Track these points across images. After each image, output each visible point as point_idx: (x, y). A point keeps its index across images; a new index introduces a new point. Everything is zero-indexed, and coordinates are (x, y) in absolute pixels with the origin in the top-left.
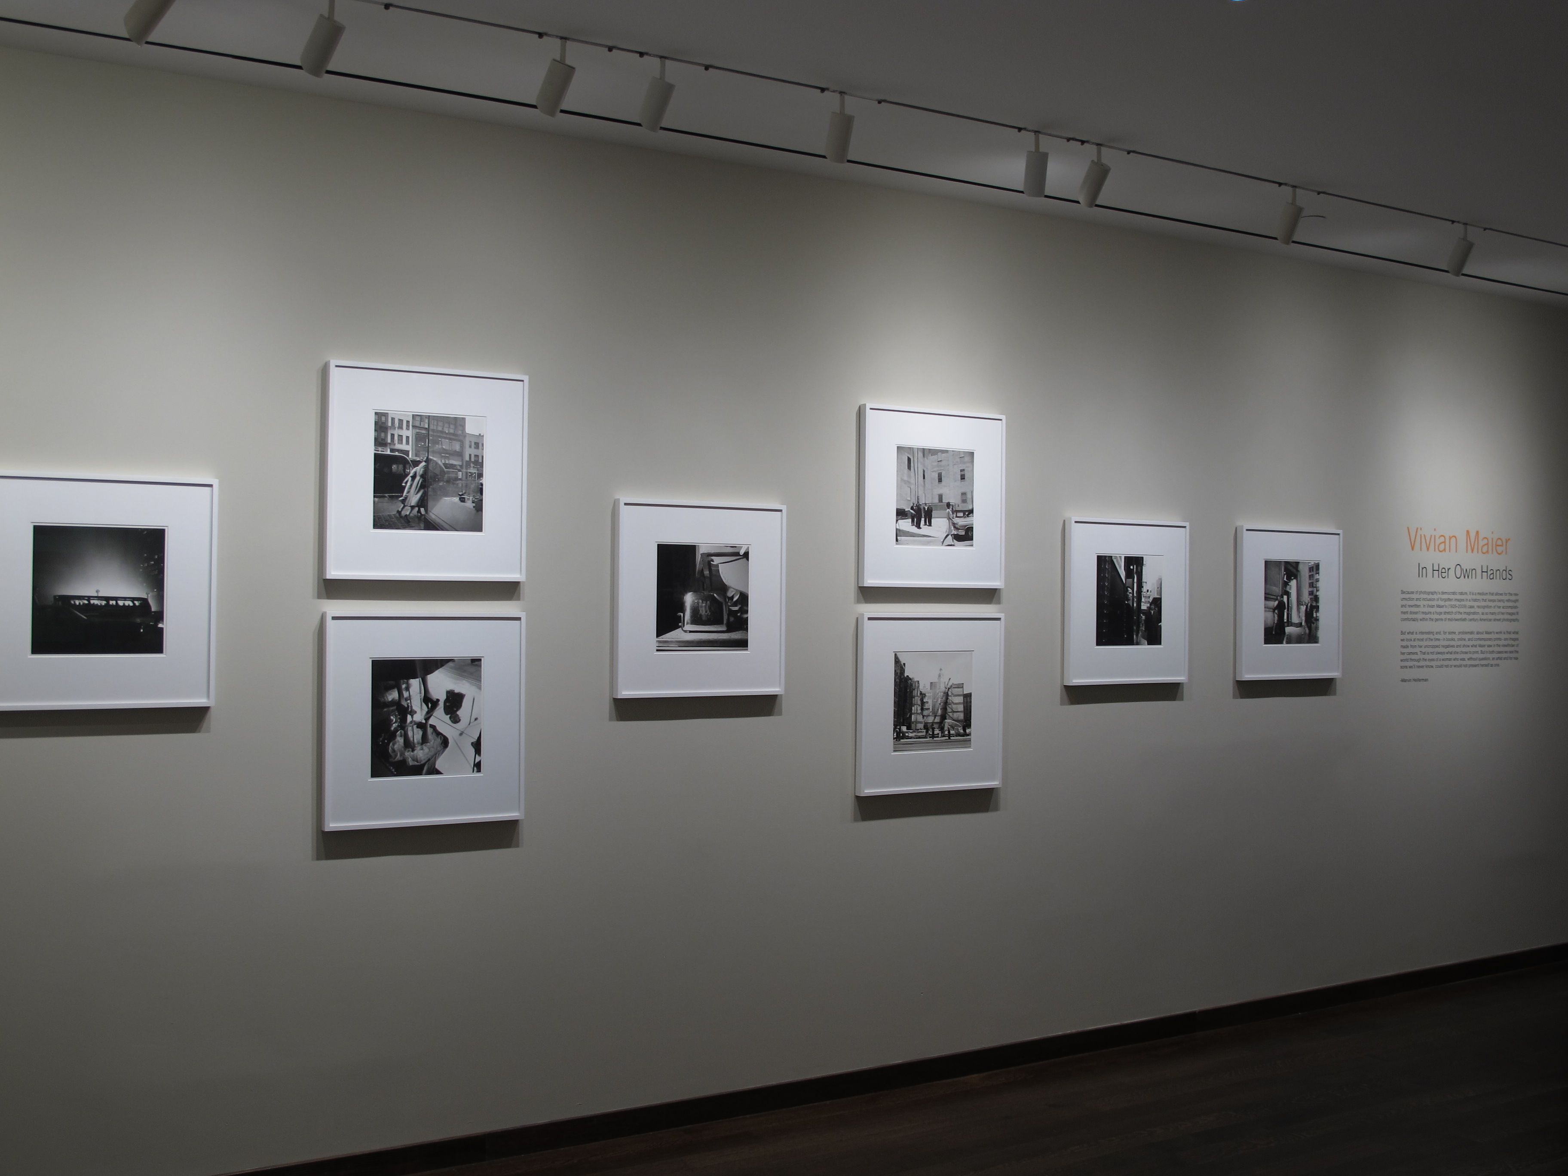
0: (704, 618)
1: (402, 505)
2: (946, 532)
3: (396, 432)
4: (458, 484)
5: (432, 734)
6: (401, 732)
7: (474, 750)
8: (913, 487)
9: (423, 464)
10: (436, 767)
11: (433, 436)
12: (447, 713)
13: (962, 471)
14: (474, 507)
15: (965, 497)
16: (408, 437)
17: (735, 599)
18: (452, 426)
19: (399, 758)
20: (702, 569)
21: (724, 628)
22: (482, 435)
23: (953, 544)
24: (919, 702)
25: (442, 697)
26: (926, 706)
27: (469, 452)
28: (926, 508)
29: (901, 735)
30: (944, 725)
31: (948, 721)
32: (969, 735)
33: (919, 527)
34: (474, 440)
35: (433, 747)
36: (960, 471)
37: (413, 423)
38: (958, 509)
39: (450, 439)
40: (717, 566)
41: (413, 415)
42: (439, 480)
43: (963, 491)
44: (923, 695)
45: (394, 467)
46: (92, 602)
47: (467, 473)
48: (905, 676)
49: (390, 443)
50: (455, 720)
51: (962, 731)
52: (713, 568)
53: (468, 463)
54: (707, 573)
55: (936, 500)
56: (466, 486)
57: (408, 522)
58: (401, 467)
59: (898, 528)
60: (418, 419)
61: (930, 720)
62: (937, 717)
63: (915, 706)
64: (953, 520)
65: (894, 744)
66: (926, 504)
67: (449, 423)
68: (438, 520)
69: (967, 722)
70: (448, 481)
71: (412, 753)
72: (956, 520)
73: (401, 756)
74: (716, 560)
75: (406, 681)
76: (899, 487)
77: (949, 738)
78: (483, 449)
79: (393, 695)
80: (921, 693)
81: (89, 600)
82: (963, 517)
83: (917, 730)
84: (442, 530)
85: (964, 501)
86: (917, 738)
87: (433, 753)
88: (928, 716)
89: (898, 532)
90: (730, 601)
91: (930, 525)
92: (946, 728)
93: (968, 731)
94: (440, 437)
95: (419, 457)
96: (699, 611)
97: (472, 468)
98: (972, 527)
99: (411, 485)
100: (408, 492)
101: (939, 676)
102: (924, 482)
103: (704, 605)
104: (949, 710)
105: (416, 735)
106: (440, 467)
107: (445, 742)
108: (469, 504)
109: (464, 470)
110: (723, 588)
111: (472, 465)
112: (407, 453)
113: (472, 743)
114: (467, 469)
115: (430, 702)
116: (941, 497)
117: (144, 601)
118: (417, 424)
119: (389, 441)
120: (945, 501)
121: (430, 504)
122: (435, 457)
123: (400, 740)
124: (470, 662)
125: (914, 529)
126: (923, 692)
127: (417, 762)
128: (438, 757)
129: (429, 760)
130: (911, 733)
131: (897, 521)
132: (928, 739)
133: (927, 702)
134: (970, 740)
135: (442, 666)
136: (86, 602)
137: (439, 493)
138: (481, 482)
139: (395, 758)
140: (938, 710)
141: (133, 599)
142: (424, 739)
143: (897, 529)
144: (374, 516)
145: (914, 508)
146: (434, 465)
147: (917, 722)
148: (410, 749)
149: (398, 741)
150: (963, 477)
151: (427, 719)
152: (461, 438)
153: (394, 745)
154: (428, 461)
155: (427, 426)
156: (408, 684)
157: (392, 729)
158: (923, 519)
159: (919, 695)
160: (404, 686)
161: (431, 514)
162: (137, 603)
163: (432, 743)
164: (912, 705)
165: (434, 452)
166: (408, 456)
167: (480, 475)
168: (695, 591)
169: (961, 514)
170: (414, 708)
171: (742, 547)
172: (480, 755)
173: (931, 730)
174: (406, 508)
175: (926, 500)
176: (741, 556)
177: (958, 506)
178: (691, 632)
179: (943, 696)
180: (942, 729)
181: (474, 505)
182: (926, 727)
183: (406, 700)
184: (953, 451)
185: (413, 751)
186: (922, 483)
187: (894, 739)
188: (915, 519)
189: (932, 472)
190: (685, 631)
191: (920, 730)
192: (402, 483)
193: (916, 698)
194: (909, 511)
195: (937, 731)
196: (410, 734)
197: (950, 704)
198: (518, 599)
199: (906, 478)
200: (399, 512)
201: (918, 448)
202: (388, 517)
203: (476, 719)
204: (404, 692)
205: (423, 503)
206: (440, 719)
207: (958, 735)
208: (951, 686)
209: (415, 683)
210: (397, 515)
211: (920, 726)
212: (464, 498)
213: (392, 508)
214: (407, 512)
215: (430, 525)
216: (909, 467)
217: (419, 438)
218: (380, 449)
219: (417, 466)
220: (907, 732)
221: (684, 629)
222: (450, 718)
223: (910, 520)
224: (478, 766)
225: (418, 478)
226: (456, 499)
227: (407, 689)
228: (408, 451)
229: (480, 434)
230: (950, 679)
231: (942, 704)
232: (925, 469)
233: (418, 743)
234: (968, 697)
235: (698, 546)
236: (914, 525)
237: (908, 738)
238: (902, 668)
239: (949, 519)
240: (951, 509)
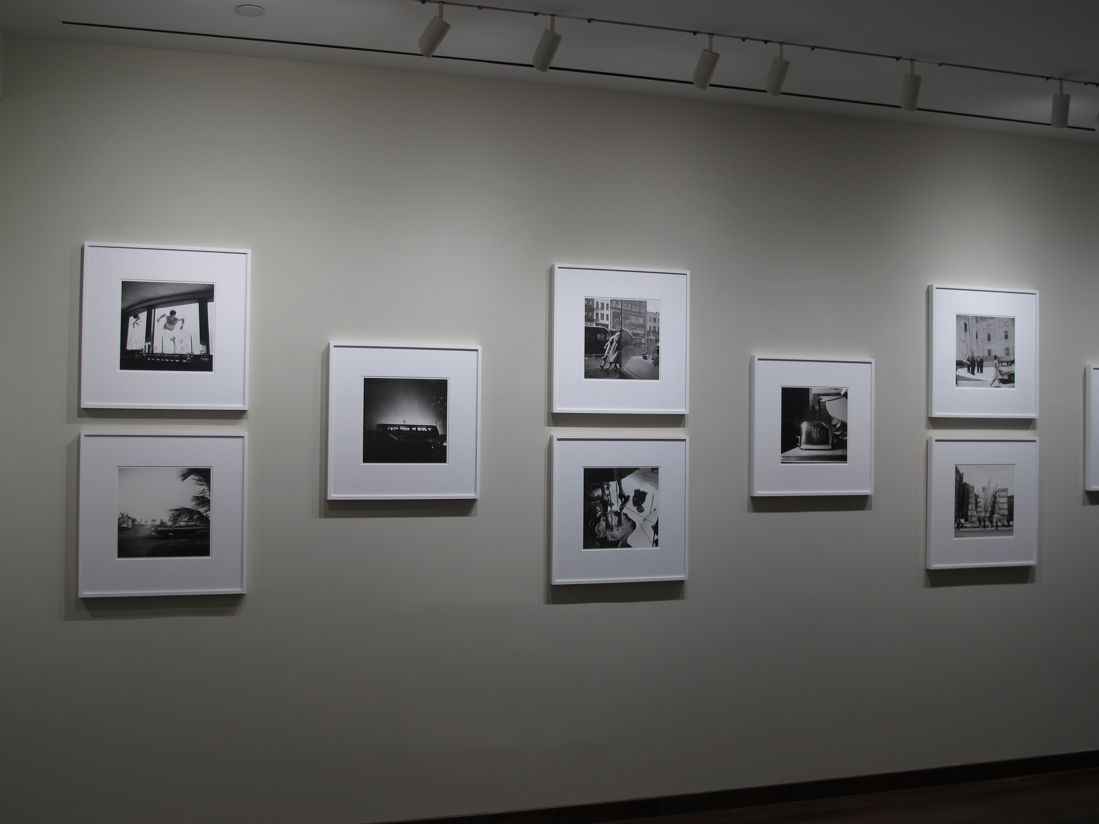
0: (815, 440)
1: (604, 362)
2: (994, 377)
3: (600, 312)
4: (642, 347)
5: (625, 519)
6: (603, 518)
7: (653, 531)
8: (968, 344)
9: (618, 333)
10: (628, 542)
11: (625, 314)
12: (635, 505)
13: (1006, 332)
14: (653, 363)
15: (1009, 351)
16: (607, 315)
17: (838, 426)
18: (637, 307)
19: (602, 535)
20: (814, 405)
21: (830, 447)
22: (658, 312)
23: (999, 386)
24: (974, 502)
25: (632, 494)
26: (979, 505)
27: (649, 324)
28: (979, 360)
29: (960, 525)
30: (993, 519)
31: (996, 516)
32: (1012, 526)
33: (973, 373)
34: (652, 316)
35: (625, 529)
36: (1004, 332)
37: (611, 305)
38: (1002, 360)
39: (636, 316)
40: (825, 403)
41: (611, 300)
42: (629, 344)
43: (1007, 347)
44: (977, 497)
45: (598, 336)
46: (401, 428)
47: (648, 339)
48: (964, 482)
49: (595, 320)
50: (641, 510)
51: (1006, 523)
52: (821, 404)
53: (649, 333)
54: (817, 408)
55: (986, 354)
56: (648, 348)
57: (608, 373)
58: (603, 336)
59: (957, 374)
60: (614, 302)
61: (982, 514)
62: (987, 513)
63: (971, 505)
64: (999, 368)
65: (955, 532)
66: (978, 357)
67: (636, 305)
68: (628, 372)
69: (1010, 517)
70: (635, 345)
71: (611, 532)
72: (1002, 369)
73: (603, 534)
74: (824, 399)
75: (607, 483)
76: (958, 345)
77: (997, 528)
78: (659, 323)
79: (598, 493)
80: (975, 495)
81: (399, 428)
82: (1007, 366)
83: (972, 522)
84: (632, 379)
85: (1007, 354)
86: (972, 528)
87: (625, 532)
88: (980, 512)
89: (957, 377)
90: (834, 428)
91: (982, 372)
92: (994, 521)
93: (1011, 523)
94: (629, 314)
95: (615, 328)
96: (812, 435)
97: (651, 336)
98: (1014, 374)
99: (610, 348)
100: (608, 353)
101: (989, 482)
102: (977, 341)
103: (815, 430)
104: (996, 507)
105: (614, 520)
106: (630, 335)
107: (634, 525)
108: (650, 361)
109: (646, 337)
110: (829, 419)
111: (651, 334)
112: (607, 326)
113: (652, 526)
114: (648, 336)
115: (623, 497)
116: (989, 352)
117: (434, 428)
118: (614, 306)
119: (595, 318)
120: (993, 354)
121: (623, 361)
122: (627, 329)
123: (603, 524)
124: (651, 470)
125: (969, 376)
126: (977, 493)
127: (615, 539)
128: (629, 536)
129: (623, 537)
130: (968, 524)
131: (957, 369)
132: (981, 529)
133: (980, 502)
134: (1013, 530)
135: (631, 473)
136: (397, 429)
137: (629, 353)
138: (657, 345)
139: (600, 536)
140: (988, 507)
141: (427, 427)
142: (620, 523)
143: (956, 375)
144: (585, 370)
145: (970, 360)
146: (626, 333)
147: (972, 516)
148: (610, 530)
149: (602, 524)
150: (1006, 337)
151: (621, 509)
152: (644, 315)
153: (599, 527)
154: (621, 331)
155: (620, 307)
156: (608, 485)
157: (598, 515)
158: (976, 368)
159: (974, 496)
160: (605, 486)
161: (624, 368)
162: (429, 429)
163: (624, 526)
164: (968, 503)
165: (625, 325)
166: (608, 328)
167: (657, 341)
168: (809, 421)
169: (1005, 364)
170: (613, 501)
171: (842, 389)
172: (657, 535)
173: (983, 522)
174: (606, 364)
175: (979, 353)
176: (842, 395)
177: (1003, 358)
178: (806, 450)
179: (992, 497)
180: (991, 522)
181: (653, 361)
182: (979, 520)
183: (607, 496)
184: (999, 318)
185: (612, 531)
186: (976, 342)
187: (955, 528)
188: (970, 368)
189: (983, 333)
190: (802, 449)
191: (974, 522)
192: (604, 347)
193: (972, 499)
194: (966, 362)
195: (987, 523)
196: (610, 519)
197: (998, 503)
198: (684, 426)
199: (963, 338)
200: (602, 367)
201: (972, 316)
202: (595, 371)
203: (655, 510)
204: (606, 491)
205: (618, 360)
206: (630, 509)
207: (1004, 526)
208: (998, 490)
209: (613, 484)
210: (601, 369)
211: (975, 519)
212: (646, 356)
213: (597, 364)
214: (607, 366)
215: (623, 376)
216: (966, 330)
217: (615, 315)
218: (589, 323)
219: (614, 335)
220: (965, 524)
221: (801, 447)
222: (637, 509)
223: (967, 369)
224: (656, 543)
225: (615, 343)
226: (641, 357)
227: (608, 488)
228: (608, 325)
229: (657, 312)
230: (997, 485)
231: (991, 503)
232: (977, 331)
233: (615, 526)
234: (1011, 499)
235: (811, 388)
236: (969, 372)
237: (966, 527)
238: (961, 476)
239: (996, 367)
240: (997, 360)
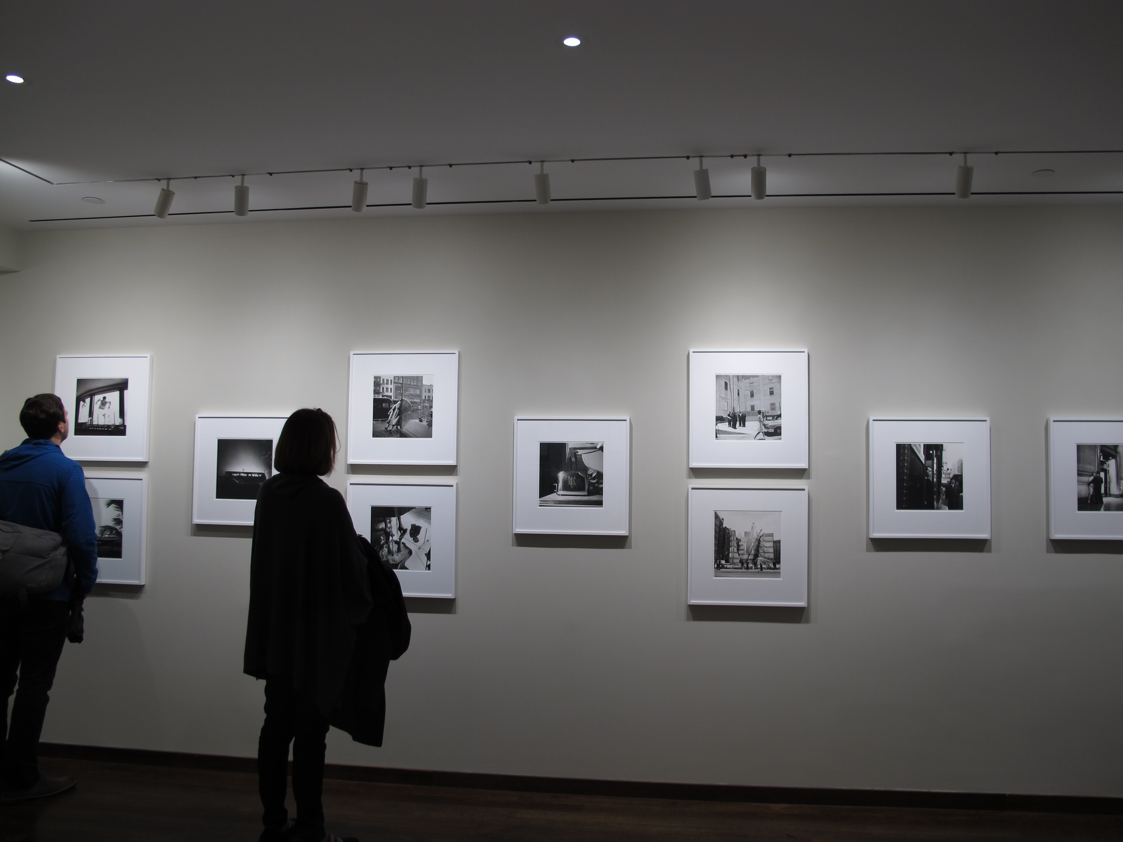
0: (572, 487)
1: (388, 425)
2: (758, 431)
3: (385, 386)
4: (418, 412)
5: (403, 547)
6: (386, 545)
7: (426, 558)
8: (729, 401)
9: (400, 402)
10: (405, 565)
11: (405, 387)
12: (411, 536)
13: (770, 389)
14: (427, 424)
15: (773, 406)
16: (391, 389)
17: (593, 476)
18: (415, 381)
19: (385, 559)
20: (570, 457)
21: (586, 493)
22: (432, 385)
23: (764, 438)
24: (736, 545)
25: (409, 528)
26: (741, 548)
27: (424, 394)
28: (741, 415)
29: (721, 566)
30: (757, 561)
31: (760, 559)
32: (779, 569)
33: (734, 427)
34: (427, 388)
35: (404, 555)
36: (769, 389)
37: (394, 381)
38: (767, 414)
39: (414, 388)
40: (581, 455)
41: (394, 377)
42: (408, 410)
43: (772, 402)
44: (738, 541)
45: (384, 404)
46: (241, 475)
47: (423, 406)
48: (724, 527)
49: (381, 392)
50: (416, 540)
51: (772, 566)
52: (578, 457)
53: (424, 401)
54: (573, 459)
55: (749, 409)
56: (423, 413)
57: (391, 433)
58: (387, 404)
59: (717, 428)
60: (397, 378)
61: (745, 557)
62: (750, 556)
63: (732, 547)
64: (764, 422)
65: (715, 572)
66: (740, 412)
67: (414, 380)
68: (407, 432)
69: (777, 559)
70: (413, 411)
71: (392, 557)
72: (766, 422)
73: (386, 558)
74: (580, 452)
75: (389, 518)
76: (718, 402)
77: (761, 570)
78: (433, 393)
79: (382, 526)
80: (737, 539)
81: (239, 474)
82: (773, 419)
83: (734, 563)
84: (410, 437)
85: (773, 409)
86: (734, 569)
87: (403, 558)
88: (742, 554)
89: (717, 431)
90: (590, 477)
91: (744, 426)
92: (758, 563)
93: (777, 566)
94: (408, 387)
95: (397, 399)
96: (568, 482)
97: (426, 403)
98: (781, 427)
99: (393, 414)
100: (391, 418)
101: (752, 528)
102: (739, 398)
103: (571, 479)
104: (761, 551)
105: (394, 547)
106: (409, 403)
107: (410, 552)
108: (425, 423)
109: (422, 405)
110: (585, 469)
111: (426, 402)
112: (391, 397)
113: (425, 554)
114: (423, 404)
115: (402, 530)
116: (753, 408)
117: (263, 474)
118: (396, 381)
119: (381, 391)
120: (757, 409)
121: (403, 423)
122: (406, 398)
123: (386, 550)
124: (425, 509)
125: (731, 429)
126: (739, 538)
127: (395, 562)
128: (406, 560)
129: (401, 561)
130: (729, 565)
131: (716, 424)
132: (743, 570)
133: (743, 545)
134: (780, 573)
135: (409, 511)
136: (239, 475)
137: (408, 417)
138: (431, 410)
139: (383, 559)
140: (752, 551)
141: (258, 474)
142: (399, 550)
143: (716, 430)
144: (373, 431)
145: (731, 415)
146: (405, 402)
147: (733, 558)
148: (391, 555)
149: (385, 550)
150: (772, 393)
151: (400, 539)
152: (421, 387)
153: (382, 552)
154: (402, 400)
155: (401, 382)
156: (390, 520)
157: (382, 543)
158: (738, 423)
159: (735, 539)
160: (388, 521)
161: (403, 429)
162: (260, 475)
163: (403, 552)
164: (729, 546)
165: (405, 396)
166: (391, 398)
167: (431, 407)
168: (565, 471)
169: (771, 418)
170: (394, 533)
171: (598, 444)
172: (430, 560)
173: (746, 564)
174: (390, 426)
175: (739, 410)
176: (598, 449)
177: (768, 413)
178: (562, 495)
179: (756, 541)
180: (755, 564)
181: (427, 423)
182: (741, 562)
183: (389, 528)
184: (763, 376)
185: (393, 556)
186: (737, 399)
187: (715, 568)
188: (732, 423)
189: (745, 390)
190: (559, 495)
191: (736, 564)
192: (388, 413)
193: (733, 542)
194: (726, 417)
195: (750, 565)
196: (391, 547)
197: (762, 547)
198: (456, 475)
199: (723, 396)
200: (386, 429)
201: (733, 376)
202: (380, 431)
203: (428, 541)
204: (388, 524)
205: (399, 423)
206: (407, 540)
207: (770, 568)
208: (763, 535)
209: (394, 520)
210: (385, 430)
211: (738, 561)
212: (422, 420)
213: (383, 426)
214: (390, 428)
215: (403, 435)
216: (726, 388)
217: (397, 388)
218: (376, 395)
219: (396, 404)
220: (726, 565)
221: (558, 493)
222: (413, 539)
223: (728, 423)
224: (429, 567)
225: (396, 410)
226: (418, 421)
227: (390, 522)
228: (391, 396)
229: (431, 385)
230: (761, 530)
231: (755, 547)
232: (739, 389)
233: (396, 552)
234: (777, 545)
235: (568, 443)
236: (731, 426)
237: (726, 568)
238: (721, 521)
239: (760, 421)
240: (762, 415)
